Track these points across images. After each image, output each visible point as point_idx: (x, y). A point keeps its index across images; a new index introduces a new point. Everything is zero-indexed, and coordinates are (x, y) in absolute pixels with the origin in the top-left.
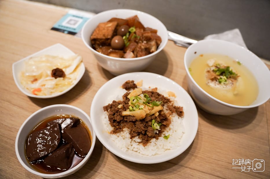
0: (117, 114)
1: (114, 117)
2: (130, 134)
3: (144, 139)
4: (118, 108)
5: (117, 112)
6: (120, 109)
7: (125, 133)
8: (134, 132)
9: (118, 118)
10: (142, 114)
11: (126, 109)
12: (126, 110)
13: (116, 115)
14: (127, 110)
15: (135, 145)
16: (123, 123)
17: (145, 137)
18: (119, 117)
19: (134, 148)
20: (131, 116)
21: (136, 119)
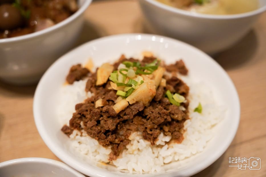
0: (103, 119)
1: (102, 127)
2: (145, 138)
3: (174, 130)
4: (99, 108)
5: (102, 116)
6: (102, 107)
7: (135, 142)
8: (151, 130)
9: (110, 125)
10: (149, 88)
11: (113, 101)
12: (114, 103)
13: (102, 122)
14: (116, 101)
15: (164, 152)
16: (121, 127)
17: (174, 126)
18: (110, 121)
19: (164, 158)
20: (133, 104)
21: (144, 105)
